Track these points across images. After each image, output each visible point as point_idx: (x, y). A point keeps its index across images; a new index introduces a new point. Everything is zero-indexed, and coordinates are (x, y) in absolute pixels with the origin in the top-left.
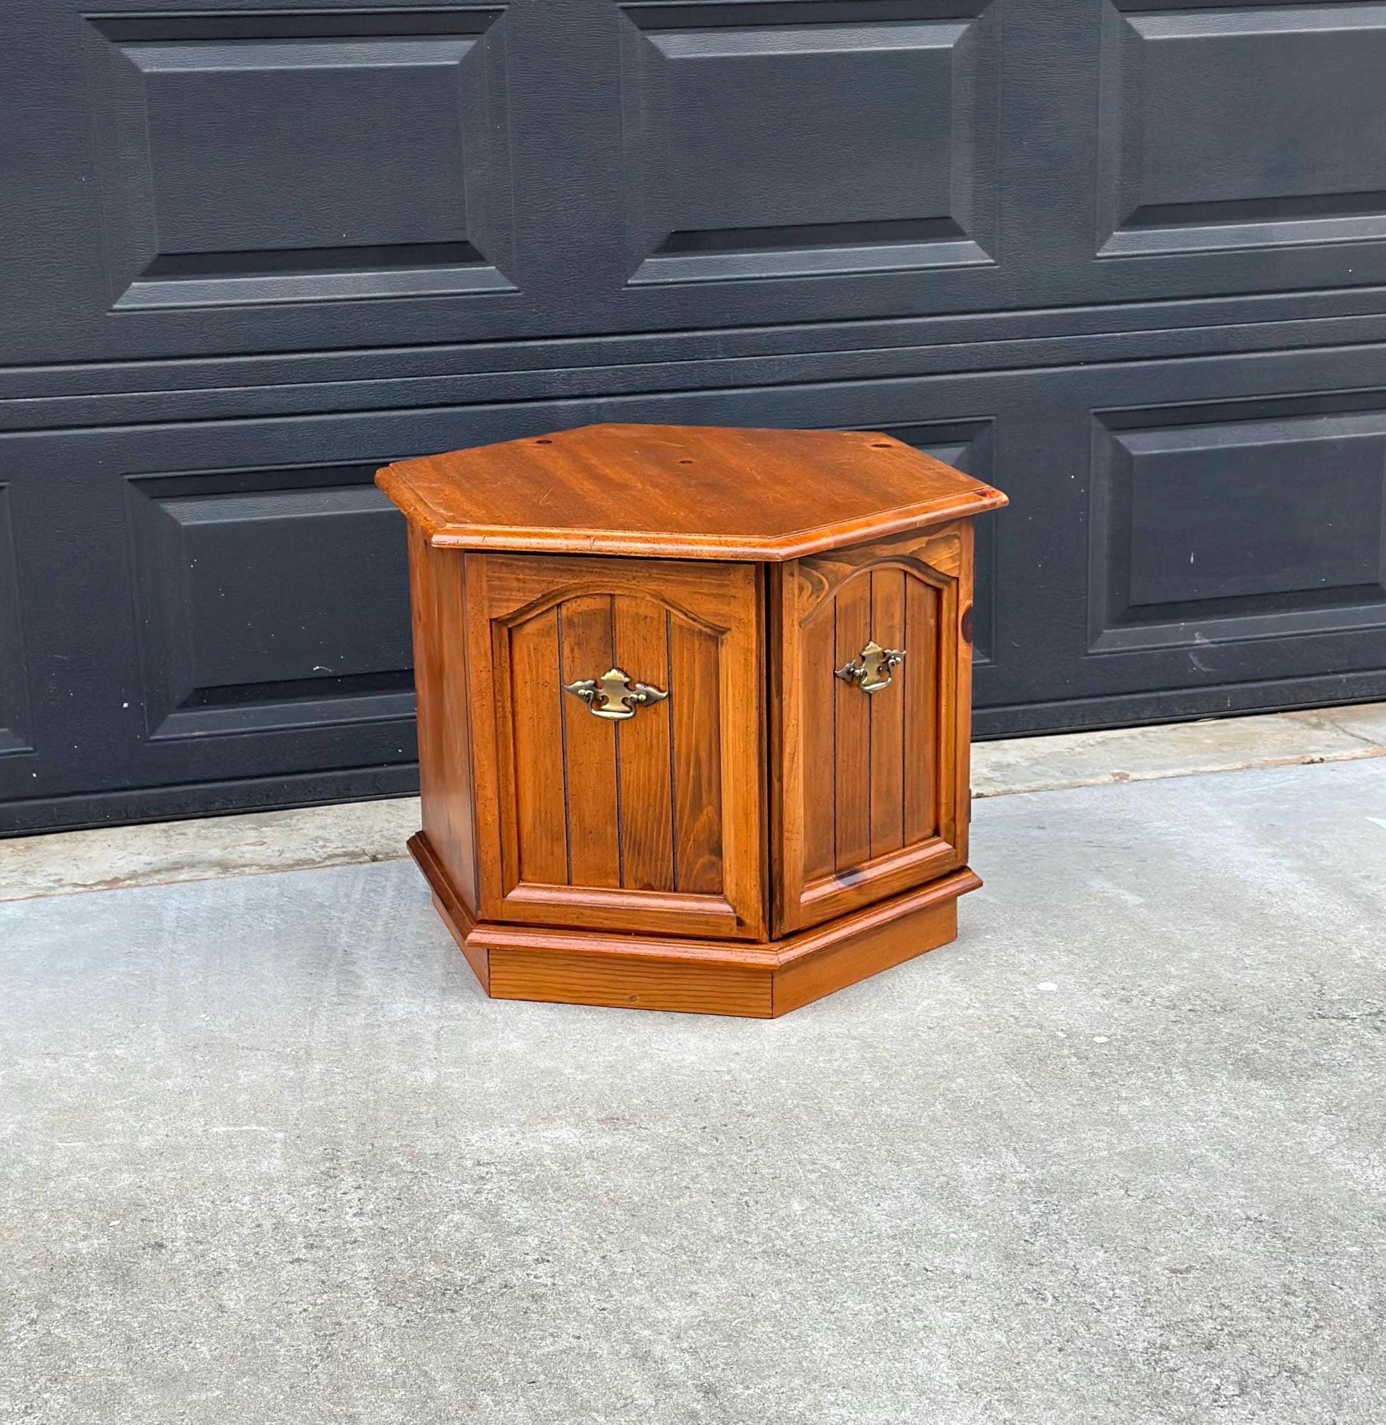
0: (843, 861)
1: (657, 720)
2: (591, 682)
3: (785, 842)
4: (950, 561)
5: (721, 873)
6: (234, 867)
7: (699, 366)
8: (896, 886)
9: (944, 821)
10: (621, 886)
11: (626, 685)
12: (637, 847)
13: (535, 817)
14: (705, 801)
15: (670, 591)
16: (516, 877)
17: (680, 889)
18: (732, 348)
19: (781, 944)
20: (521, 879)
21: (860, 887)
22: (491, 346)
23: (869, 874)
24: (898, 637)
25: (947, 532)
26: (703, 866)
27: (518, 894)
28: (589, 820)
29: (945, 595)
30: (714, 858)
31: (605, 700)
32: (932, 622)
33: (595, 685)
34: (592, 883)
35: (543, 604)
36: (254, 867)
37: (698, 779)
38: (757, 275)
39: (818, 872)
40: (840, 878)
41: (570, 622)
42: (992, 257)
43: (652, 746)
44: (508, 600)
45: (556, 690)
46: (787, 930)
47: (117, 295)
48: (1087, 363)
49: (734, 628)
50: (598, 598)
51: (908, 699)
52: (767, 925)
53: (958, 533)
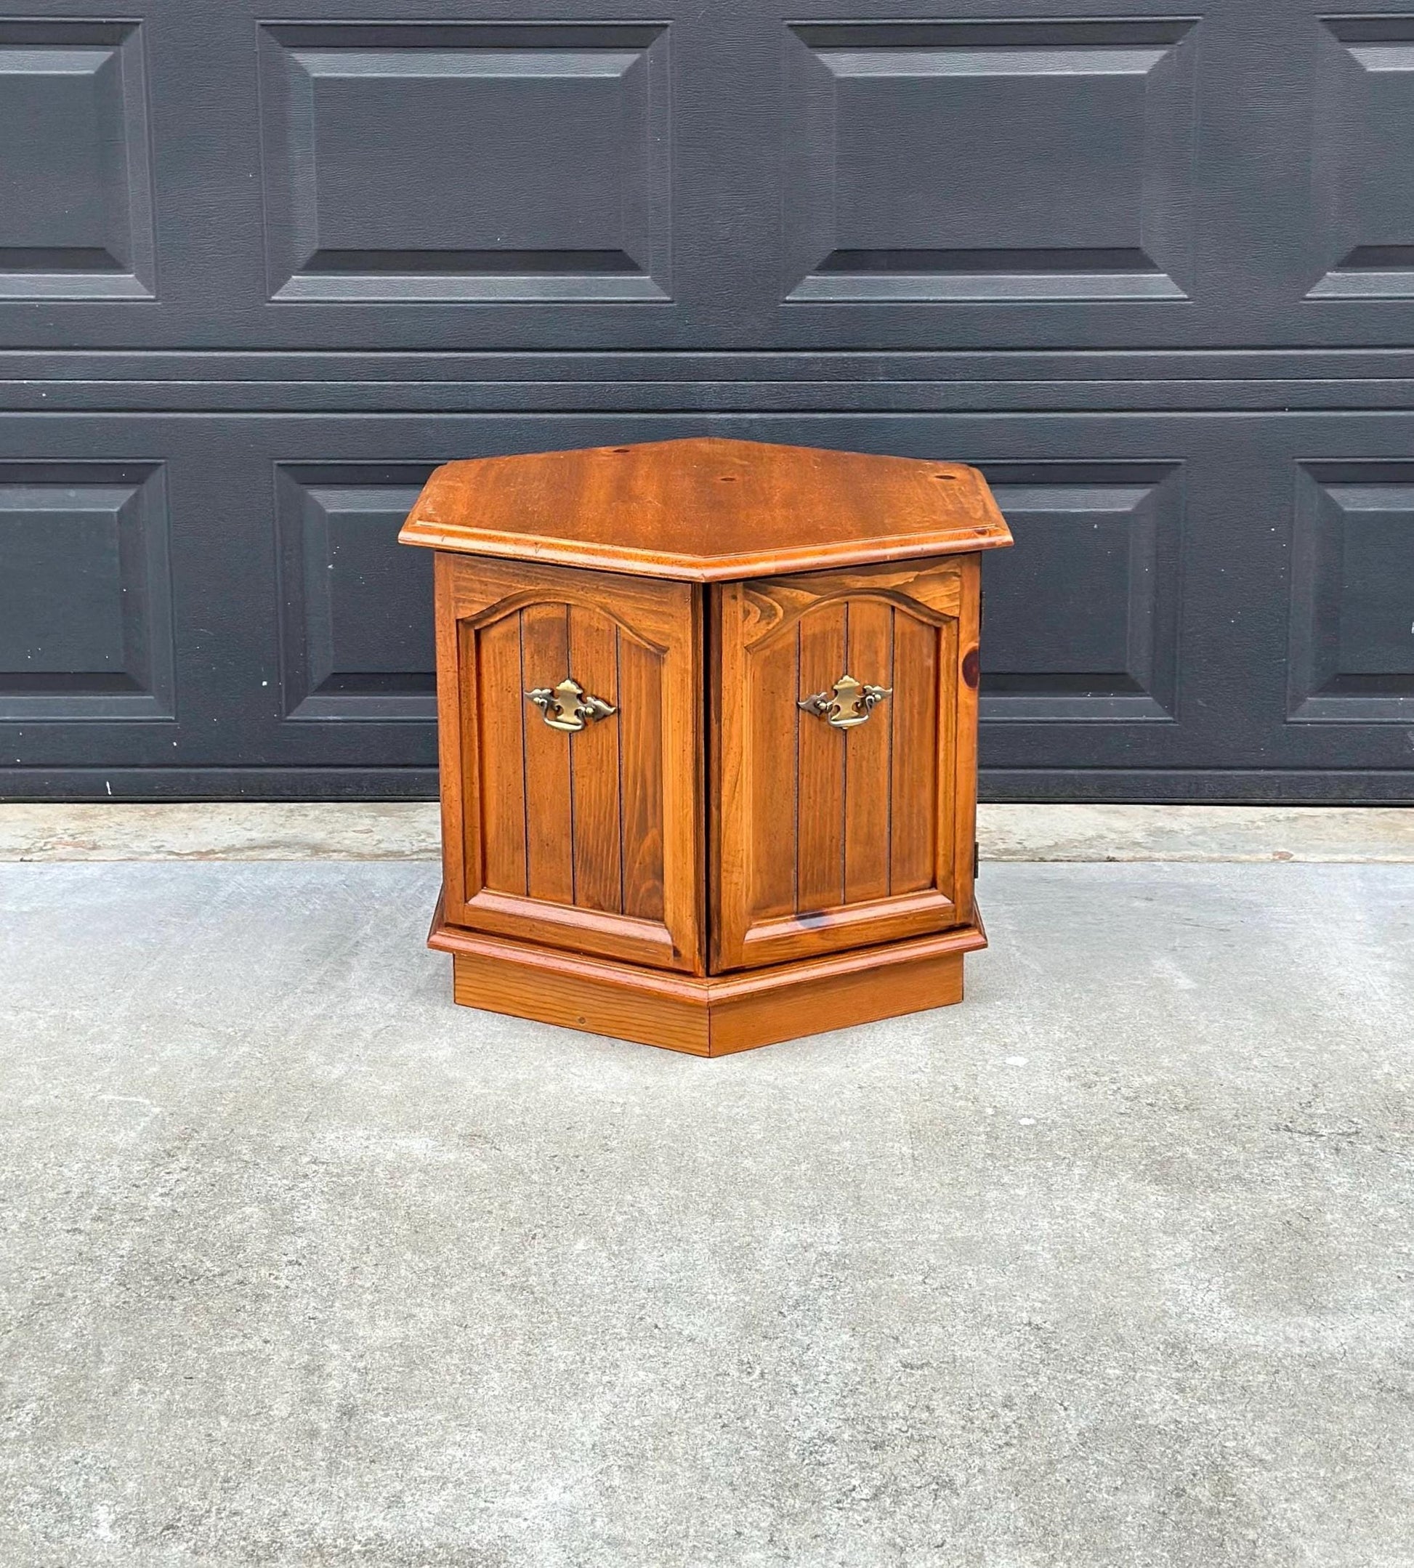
0: (807, 902)
1: (606, 735)
2: (547, 691)
3: (724, 874)
4: (946, 599)
5: (662, 898)
6: (324, 852)
7: (857, 387)
8: (873, 935)
9: (941, 873)
10: (573, 903)
11: (579, 697)
12: (588, 863)
13: (498, 825)
14: (650, 823)
15: (615, 604)
16: (479, 883)
17: (627, 912)
18: (894, 371)
19: (716, 980)
20: (484, 884)
21: (823, 932)
22: (641, 355)
23: (838, 919)
24: (883, 674)
25: (943, 568)
26: (648, 890)
27: (481, 900)
28: (545, 831)
29: (944, 634)
30: (657, 883)
31: (559, 711)
32: (931, 662)
33: (552, 694)
34: (547, 896)
35: (505, 608)
36: (344, 854)
37: (644, 800)
38: (925, 298)
39: (771, 911)
40: (799, 919)
41: (531, 628)
42: (1185, 291)
43: (602, 761)
44: (473, 602)
45: (518, 696)
46: (725, 967)
47: (276, 287)
48: (1291, 409)
49: (672, 649)
50: (555, 606)
51: (897, 739)
52: (704, 959)
53: (957, 571)
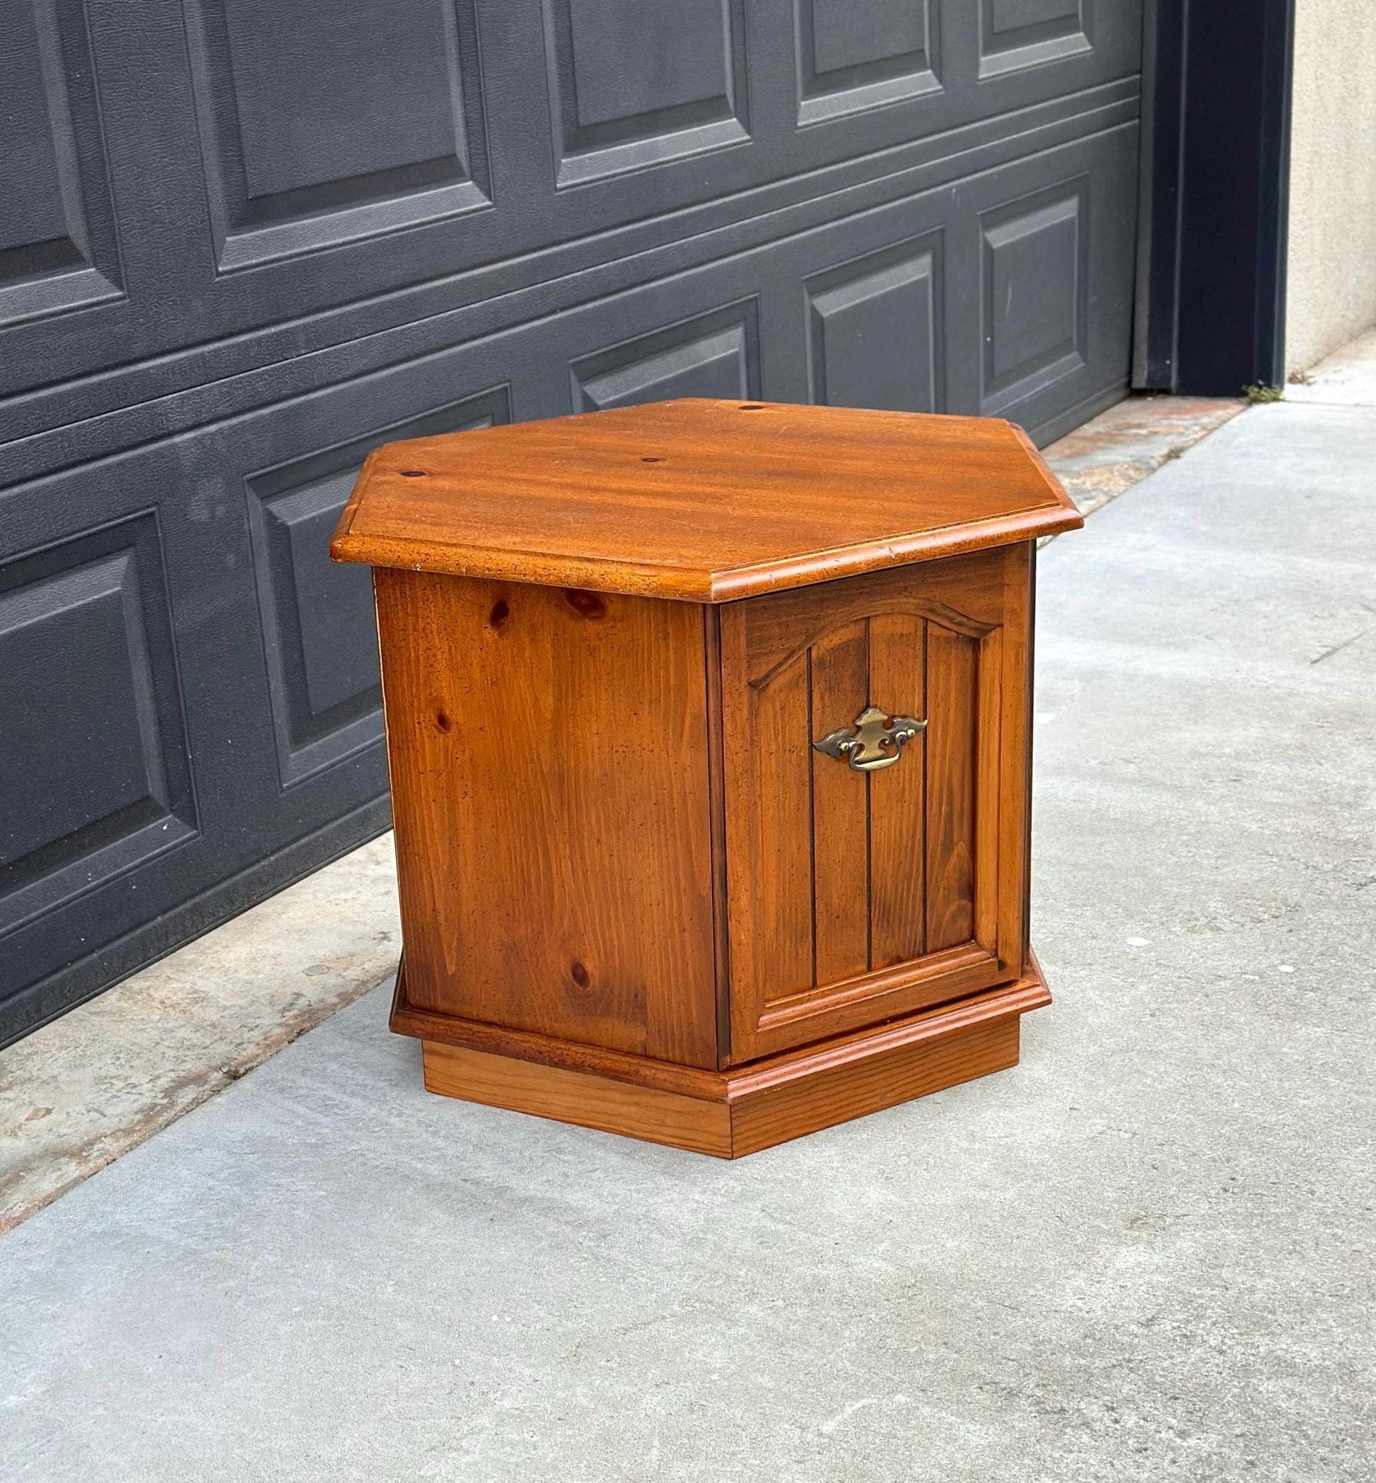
2: (845, 732)
5: (970, 916)
7: (287, 367)
10: (870, 969)
11: (884, 723)
12: (886, 916)
17: (932, 950)
20: (767, 1000)
26: (952, 915)
27: (764, 1019)
28: (836, 902)
30: (968, 901)
31: (860, 748)
34: (838, 977)
37: (950, 815)
41: (821, 662)
42: (489, 199)
44: (772, 652)
45: (805, 753)
49: (1004, 623)
50: (851, 626)
52: (1021, 959)
